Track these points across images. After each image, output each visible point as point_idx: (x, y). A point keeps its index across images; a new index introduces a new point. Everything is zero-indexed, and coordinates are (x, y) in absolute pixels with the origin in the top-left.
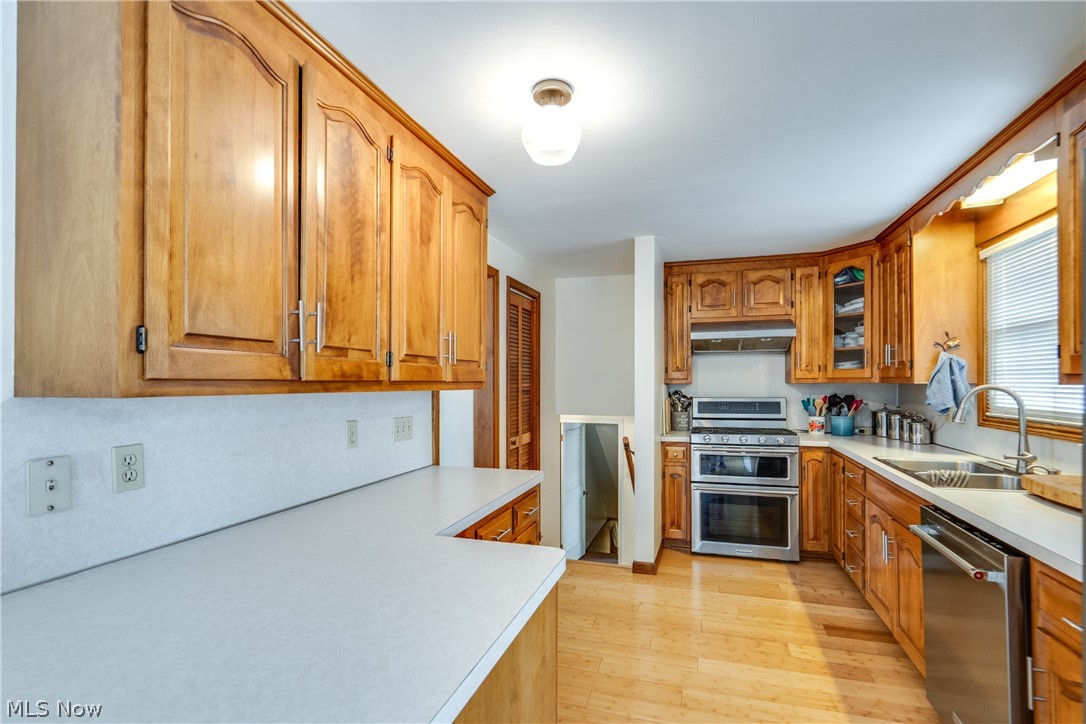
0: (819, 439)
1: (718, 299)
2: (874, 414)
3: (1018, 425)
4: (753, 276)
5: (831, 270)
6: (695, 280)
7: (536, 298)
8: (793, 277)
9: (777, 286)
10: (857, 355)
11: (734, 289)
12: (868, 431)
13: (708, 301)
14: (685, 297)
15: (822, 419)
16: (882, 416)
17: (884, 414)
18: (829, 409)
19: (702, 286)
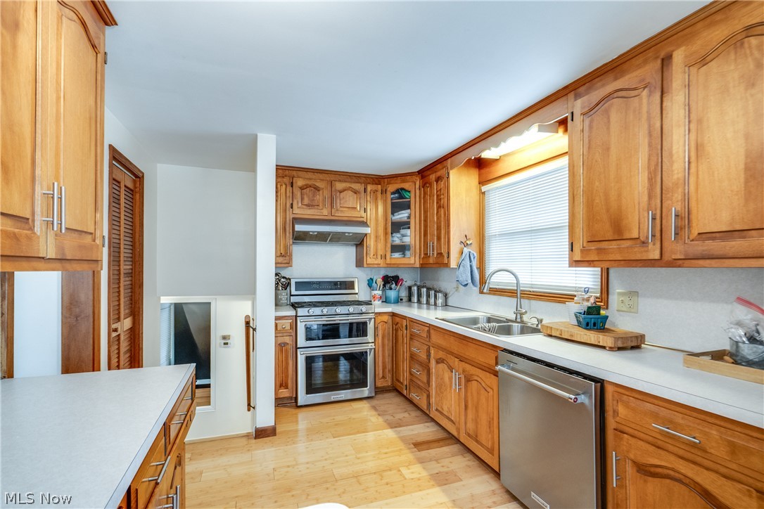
0: (379, 307)
1: (313, 200)
2: (410, 288)
3: (517, 293)
4: (339, 186)
5: (389, 189)
6: (296, 182)
7: (138, 177)
8: (365, 190)
9: (355, 196)
10: (401, 249)
11: (327, 193)
12: (405, 299)
13: (306, 201)
14: (288, 195)
15: (380, 292)
16: (415, 289)
17: (416, 288)
18: (384, 285)
19: (302, 188)
